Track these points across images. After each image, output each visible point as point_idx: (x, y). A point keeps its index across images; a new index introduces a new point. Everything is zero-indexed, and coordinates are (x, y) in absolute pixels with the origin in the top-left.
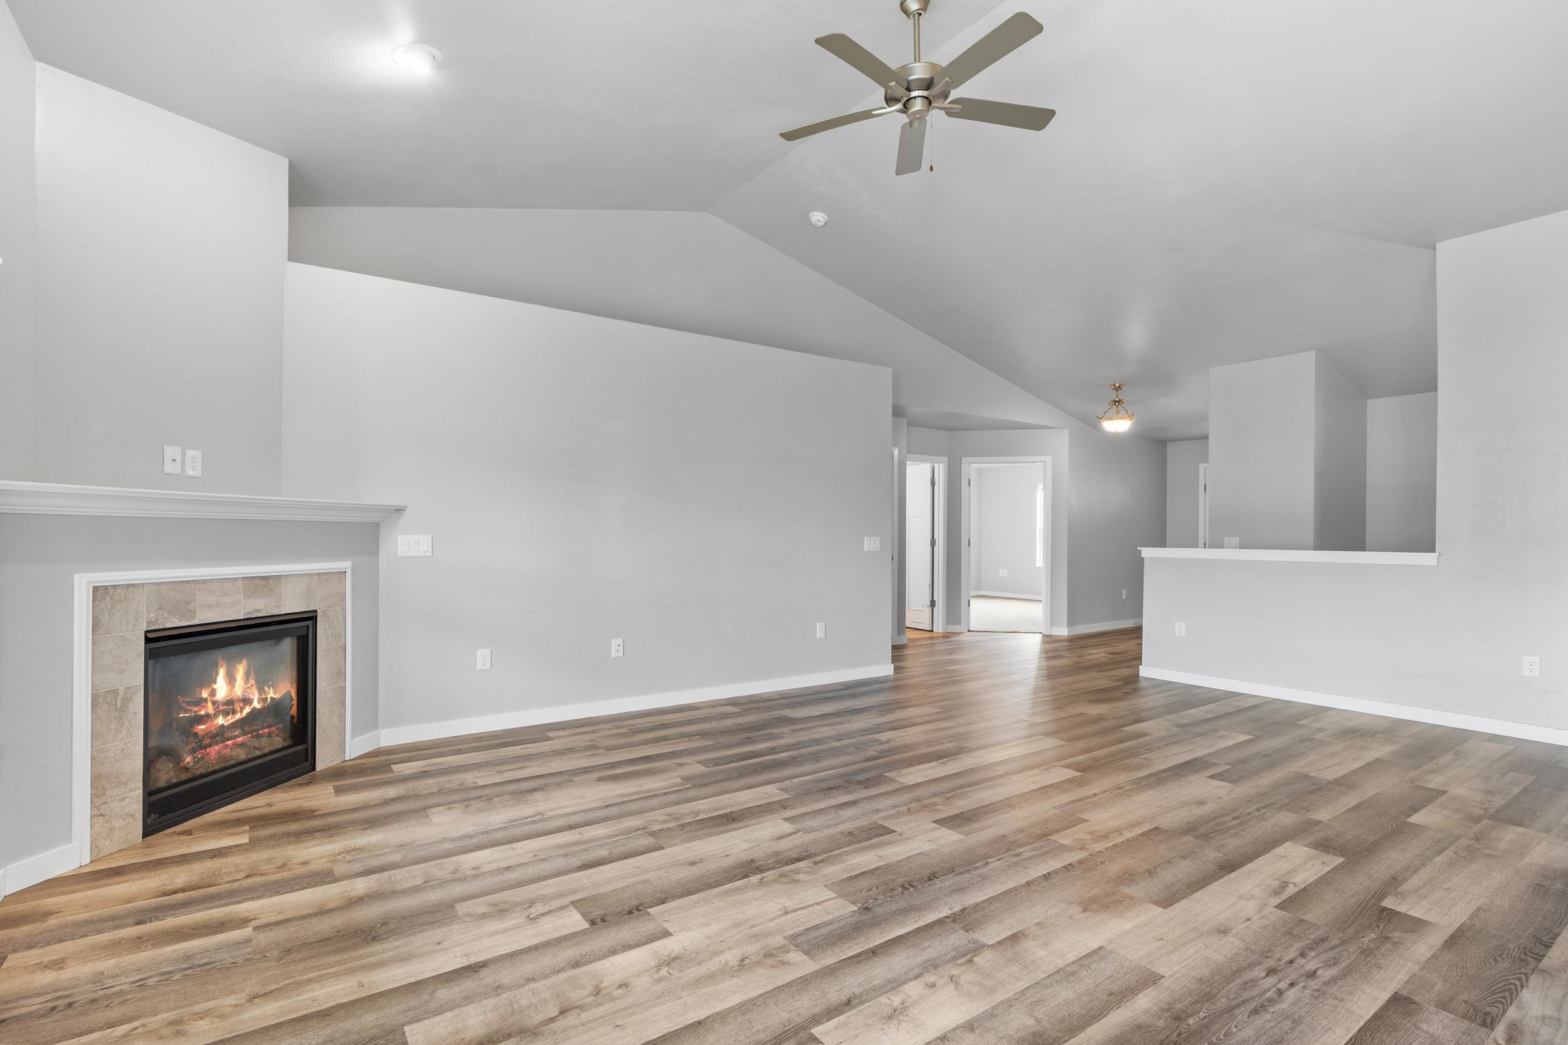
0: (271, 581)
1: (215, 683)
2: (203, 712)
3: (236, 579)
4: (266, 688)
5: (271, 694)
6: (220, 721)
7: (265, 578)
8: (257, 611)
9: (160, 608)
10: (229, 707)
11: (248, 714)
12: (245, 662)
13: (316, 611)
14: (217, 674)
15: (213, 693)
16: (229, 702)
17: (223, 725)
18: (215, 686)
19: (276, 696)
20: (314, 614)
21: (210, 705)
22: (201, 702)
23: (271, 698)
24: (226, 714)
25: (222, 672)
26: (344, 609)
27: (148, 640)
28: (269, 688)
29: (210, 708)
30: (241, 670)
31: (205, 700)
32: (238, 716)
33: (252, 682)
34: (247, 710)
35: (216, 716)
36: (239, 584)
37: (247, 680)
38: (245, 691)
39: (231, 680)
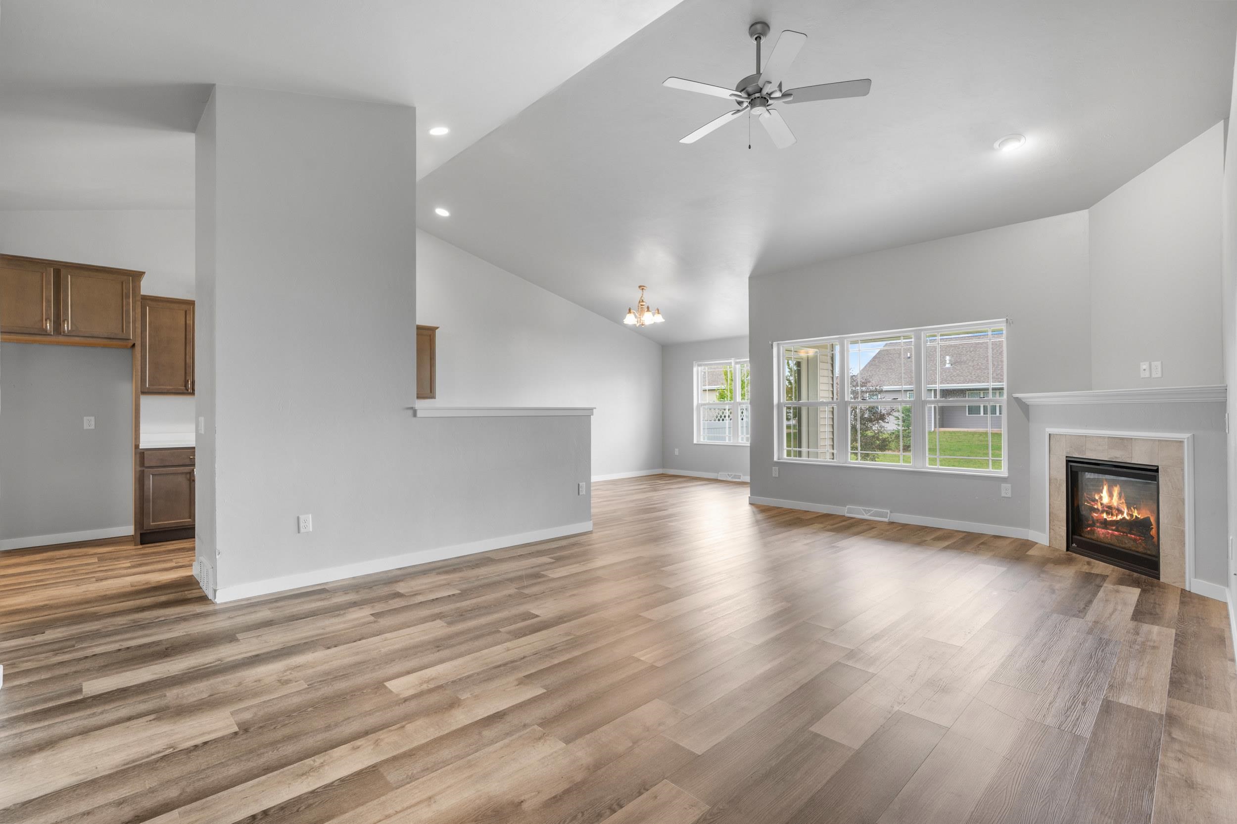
0: (1125, 441)
1: (1102, 493)
2: (1096, 507)
3: (1104, 438)
4: (1132, 508)
5: (1135, 514)
6: (1105, 516)
7: (1122, 439)
8: (1116, 458)
9: (1071, 447)
10: (1109, 509)
11: (1120, 519)
12: (1118, 486)
13: (1158, 466)
14: (1103, 488)
15: (1101, 498)
16: (1110, 507)
17: (1106, 519)
18: (1102, 495)
19: (1139, 517)
20: (1156, 468)
21: (1099, 504)
22: (1095, 501)
23: (1136, 516)
24: (1108, 513)
25: (1105, 488)
26: (1183, 470)
27: (1068, 462)
28: (1134, 508)
29: (1100, 508)
30: (1116, 490)
31: (1097, 501)
32: (1114, 518)
33: (1123, 500)
34: (1120, 517)
35: (1103, 512)
36: (1106, 440)
37: (1120, 498)
38: (1118, 505)
39: (1111, 495)
